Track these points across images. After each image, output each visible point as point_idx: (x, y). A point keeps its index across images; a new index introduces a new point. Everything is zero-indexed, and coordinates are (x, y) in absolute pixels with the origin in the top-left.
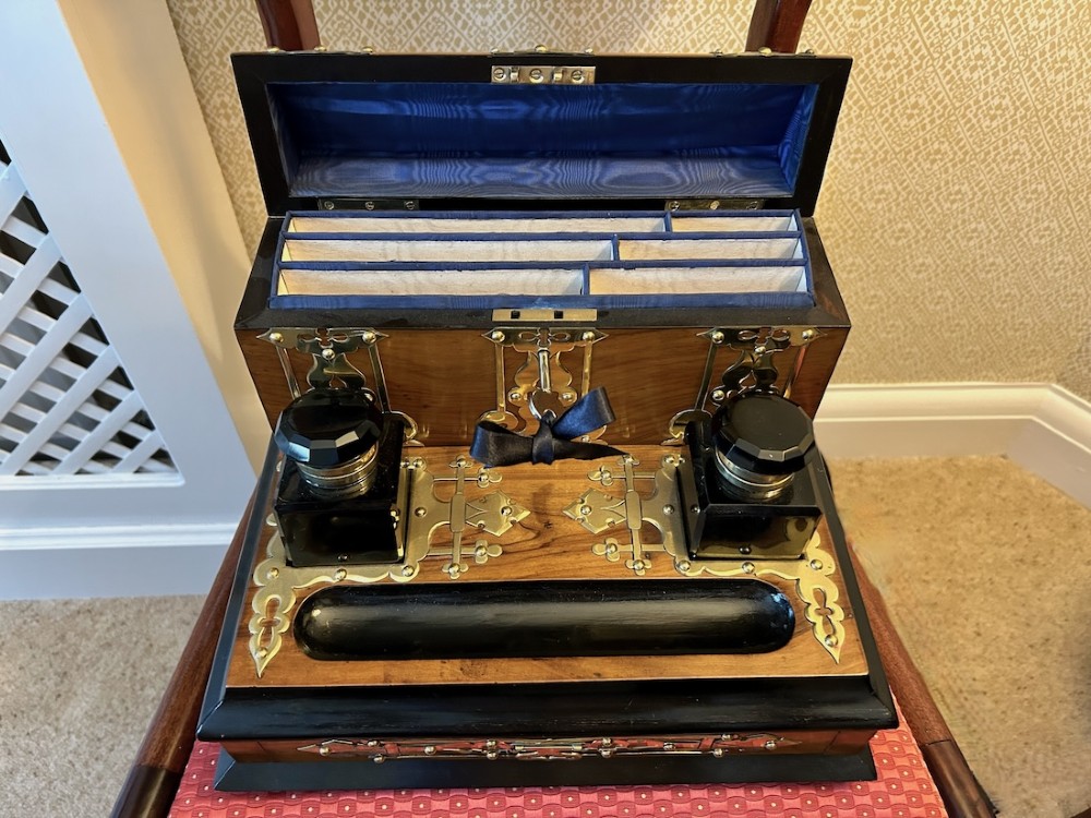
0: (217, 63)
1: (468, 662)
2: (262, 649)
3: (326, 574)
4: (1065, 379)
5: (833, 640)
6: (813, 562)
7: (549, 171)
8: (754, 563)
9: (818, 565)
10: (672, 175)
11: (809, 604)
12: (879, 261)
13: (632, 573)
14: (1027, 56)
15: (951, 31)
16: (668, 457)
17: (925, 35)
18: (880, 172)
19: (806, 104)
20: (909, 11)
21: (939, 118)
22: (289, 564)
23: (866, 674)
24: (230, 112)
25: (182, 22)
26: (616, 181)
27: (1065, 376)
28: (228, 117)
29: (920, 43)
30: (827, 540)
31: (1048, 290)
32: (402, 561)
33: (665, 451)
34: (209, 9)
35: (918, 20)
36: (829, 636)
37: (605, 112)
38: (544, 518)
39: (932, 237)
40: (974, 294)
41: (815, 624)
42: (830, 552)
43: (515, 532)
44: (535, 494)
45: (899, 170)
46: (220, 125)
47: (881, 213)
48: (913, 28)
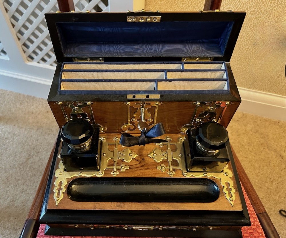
1: (119, 203)
2: (58, 197)
3: (76, 174)
5: (232, 199)
6: (226, 173)
7: (145, 48)
8: (207, 173)
9: (227, 174)
10: (184, 49)
11: (224, 187)
13: (169, 176)
16: (180, 138)
19: (229, 27)
22: (65, 170)
23: (242, 210)
26: (166, 51)
30: (230, 166)
32: (99, 170)
33: (180, 135)
36: (230, 198)
37: (164, 29)
38: (142, 157)
41: (226, 193)
42: (231, 170)
43: (133, 162)
44: (139, 149)
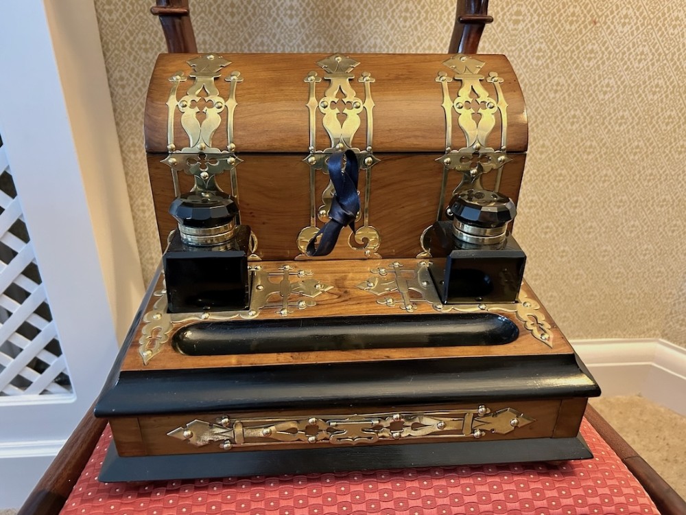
0: (133, 119)
1: (297, 354)
2: (148, 350)
3: (195, 316)
4: (666, 335)
5: (546, 336)
6: (525, 303)
8: (485, 305)
9: (528, 305)
11: (526, 321)
12: (536, 249)
13: (405, 311)
14: (601, 116)
15: (556, 101)
16: (421, 262)
17: (542, 103)
18: (529, 188)
20: (531, 90)
21: (558, 153)
22: (169, 312)
24: (137, 149)
25: (115, 93)
27: (666, 332)
28: (135, 153)
29: (540, 108)
31: (642, 269)
32: (248, 309)
34: (133, 85)
35: (537, 95)
36: (543, 335)
38: (342, 289)
39: (566, 232)
40: (598, 273)
41: (532, 330)
43: (324, 296)
44: (336, 280)
45: (540, 187)
46: (130, 158)
47: (533, 216)
48: (535, 100)
